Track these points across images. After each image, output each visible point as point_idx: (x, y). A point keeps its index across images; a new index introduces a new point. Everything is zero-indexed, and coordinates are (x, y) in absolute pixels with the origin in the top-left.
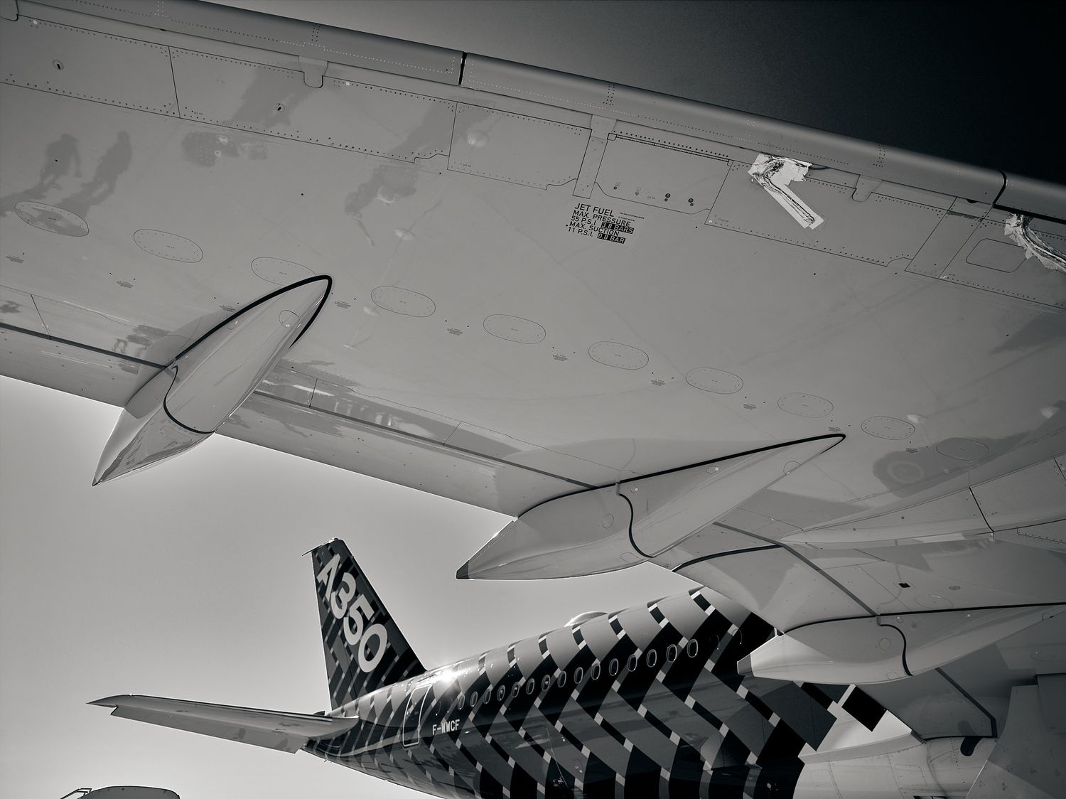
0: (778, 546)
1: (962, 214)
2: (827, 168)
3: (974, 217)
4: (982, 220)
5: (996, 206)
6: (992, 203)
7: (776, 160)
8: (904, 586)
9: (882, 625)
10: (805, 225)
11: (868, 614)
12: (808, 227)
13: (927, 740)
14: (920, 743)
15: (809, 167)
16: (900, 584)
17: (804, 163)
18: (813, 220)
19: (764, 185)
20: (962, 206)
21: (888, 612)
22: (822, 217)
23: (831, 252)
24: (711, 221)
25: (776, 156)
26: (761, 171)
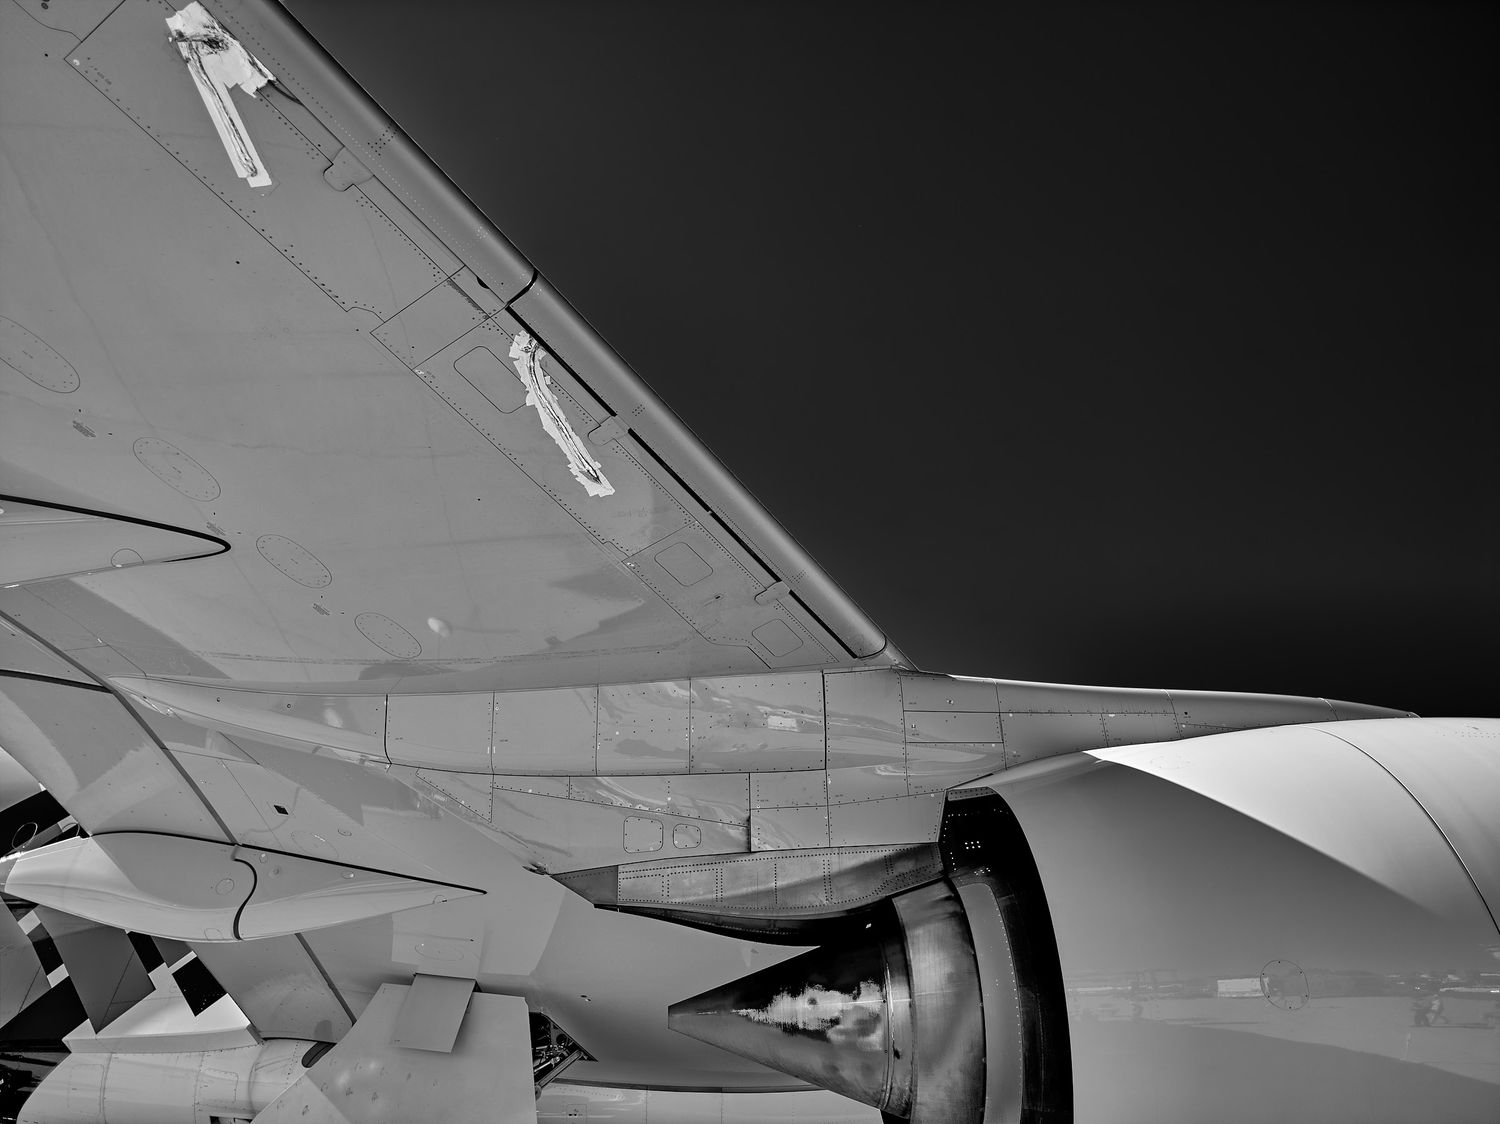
0: (104, 689)
1: (465, 294)
2: (297, 101)
3: (479, 308)
4: (487, 317)
5: (509, 310)
6: (506, 301)
7: (219, 33)
8: (281, 810)
9: (237, 860)
10: (242, 172)
11: (226, 839)
12: (245, 179)
13: (266, 1039)
14: (256, 1043)
15: (269, 81)
16: (276, 807)
17: (265, 70)
18: (255, 172)
19: (187, 60)
20: (466, 281)
21: (253, 844)
22: (271, 176)
23: (270, 240)
24: (76, 62)
25: (223, 27)
26: (188, 32)
